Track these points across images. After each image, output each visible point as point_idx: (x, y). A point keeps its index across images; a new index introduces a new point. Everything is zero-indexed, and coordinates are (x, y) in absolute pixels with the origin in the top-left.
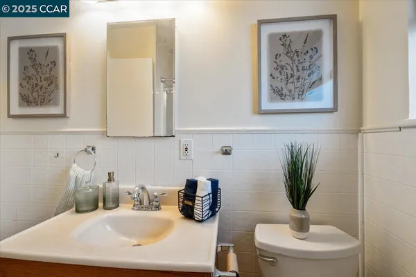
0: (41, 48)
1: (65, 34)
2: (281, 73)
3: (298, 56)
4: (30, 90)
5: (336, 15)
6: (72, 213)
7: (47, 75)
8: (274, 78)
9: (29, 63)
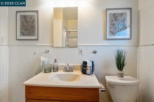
0: (28, 15)
1: (38, 11)
2: (113, 26)
3: (119, 21)
4: (25, 30)
5: (131, 8)
6: (43, 73)
7: (31, 25)
8: (111, 28)
9: (24, 21)
